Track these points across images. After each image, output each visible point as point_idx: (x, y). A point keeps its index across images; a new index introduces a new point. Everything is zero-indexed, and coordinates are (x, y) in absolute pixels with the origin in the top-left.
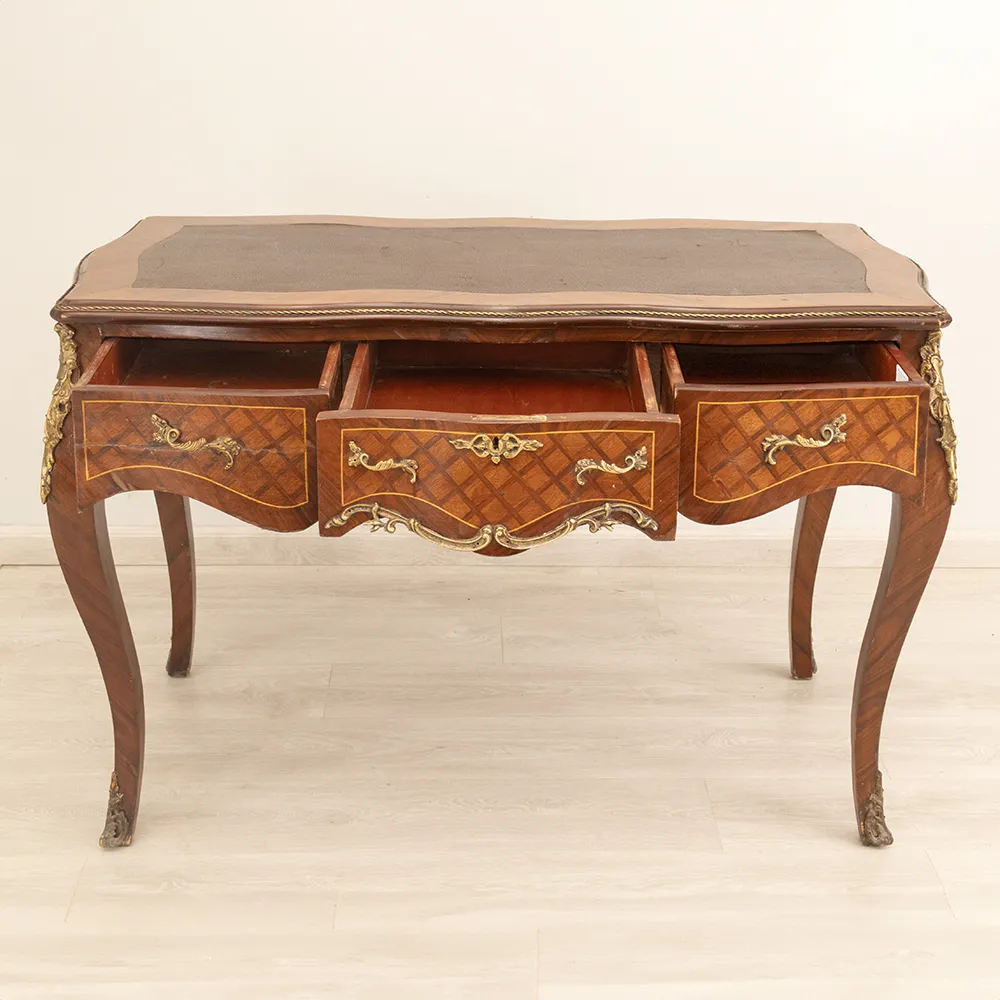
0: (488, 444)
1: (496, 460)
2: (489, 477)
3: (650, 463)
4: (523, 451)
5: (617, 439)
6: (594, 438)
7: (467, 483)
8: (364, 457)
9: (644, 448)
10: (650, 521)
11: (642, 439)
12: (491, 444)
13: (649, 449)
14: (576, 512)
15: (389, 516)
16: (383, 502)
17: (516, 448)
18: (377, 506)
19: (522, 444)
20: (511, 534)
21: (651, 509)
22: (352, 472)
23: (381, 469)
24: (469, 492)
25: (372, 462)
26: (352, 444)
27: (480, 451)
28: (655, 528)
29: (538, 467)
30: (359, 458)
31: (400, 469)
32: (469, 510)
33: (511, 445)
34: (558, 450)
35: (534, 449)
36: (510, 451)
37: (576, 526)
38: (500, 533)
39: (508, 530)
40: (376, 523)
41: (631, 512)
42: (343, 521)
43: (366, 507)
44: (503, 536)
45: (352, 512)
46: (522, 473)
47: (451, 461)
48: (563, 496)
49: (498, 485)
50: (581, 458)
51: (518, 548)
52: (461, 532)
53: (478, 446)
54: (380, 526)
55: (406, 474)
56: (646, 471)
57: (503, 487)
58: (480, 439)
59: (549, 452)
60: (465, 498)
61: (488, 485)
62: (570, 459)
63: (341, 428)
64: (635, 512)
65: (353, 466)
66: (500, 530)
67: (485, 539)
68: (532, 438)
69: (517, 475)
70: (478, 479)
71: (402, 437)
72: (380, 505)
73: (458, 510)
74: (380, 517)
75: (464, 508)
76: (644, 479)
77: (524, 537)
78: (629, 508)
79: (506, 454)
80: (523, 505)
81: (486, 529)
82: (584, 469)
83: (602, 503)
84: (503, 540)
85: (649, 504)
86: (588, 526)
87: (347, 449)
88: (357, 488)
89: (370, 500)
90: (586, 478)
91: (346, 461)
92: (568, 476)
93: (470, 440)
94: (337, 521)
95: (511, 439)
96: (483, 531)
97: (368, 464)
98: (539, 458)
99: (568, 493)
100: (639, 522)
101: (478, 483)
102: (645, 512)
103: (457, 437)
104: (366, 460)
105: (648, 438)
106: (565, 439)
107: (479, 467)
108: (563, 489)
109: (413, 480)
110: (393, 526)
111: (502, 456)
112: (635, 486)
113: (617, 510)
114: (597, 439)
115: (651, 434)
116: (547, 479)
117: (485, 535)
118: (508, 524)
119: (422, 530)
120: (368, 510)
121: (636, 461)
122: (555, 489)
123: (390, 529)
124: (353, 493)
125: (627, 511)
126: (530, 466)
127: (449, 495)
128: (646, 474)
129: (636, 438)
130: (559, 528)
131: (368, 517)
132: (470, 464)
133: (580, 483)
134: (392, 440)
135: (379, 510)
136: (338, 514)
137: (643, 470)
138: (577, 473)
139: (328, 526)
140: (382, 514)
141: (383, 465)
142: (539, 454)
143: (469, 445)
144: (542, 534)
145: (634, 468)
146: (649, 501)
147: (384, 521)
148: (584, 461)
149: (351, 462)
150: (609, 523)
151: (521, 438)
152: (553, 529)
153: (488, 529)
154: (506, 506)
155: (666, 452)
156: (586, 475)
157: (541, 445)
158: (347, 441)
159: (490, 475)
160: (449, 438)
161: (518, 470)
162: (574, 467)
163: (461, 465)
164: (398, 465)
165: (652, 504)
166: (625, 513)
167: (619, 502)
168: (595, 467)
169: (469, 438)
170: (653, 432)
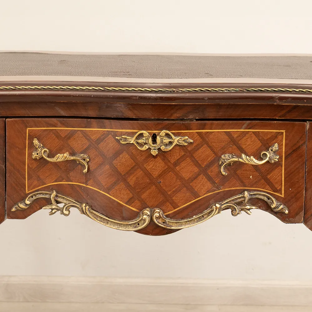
0: (148, 139)
1: (154, 152)
2: (148, 168)
3: (281, 158)
4: (177, 145)
5: (254, 137)
6: (235, 136)
7: (129, 173)
8: (45, 151)
9: (276, 145)
10: (282, 207)
11: (275, 138)
12: (150, 139)
13: (280, 146)
14: (220, 198)
15: (65, 202)
16: (60, 190)
17: (171, 143)
18: (55, 193)
19: (176, 140)
20: (167, 216)
21: (283, 196)
22: (35, 165)
23: (59, 160)
24: (132, 180)
25: (51, 155)
26: (36, 142)
27: (141, 145)
28: (287, 212)
29: (188, 160)
30: (41, 152)
31: (74, 161)
32: (131, 195)
33: (167, 140)
34: (205, 145)
35: (186, 144)
36: (166, 145)
37: (220, 210)
38: (157, 215)
39: (164, 213)
40: (54, 207)
41: (266, 199)
42: (27, 205)
43: (46, 194)
44: (159, 217)
45: (34, 198)
46: (176, 164)
47: (117, 154)
48: (209, 185)
49: (156, 174)
50: (224, 153)
51: (172, 228)
52: (124, 215)
53: (140, 141)
54: (58, 210)
55: (80, 166)
56: (277, 164)
57: (160, 176)
58: (141, 135)
59: (197, 148)
60: (128, 186)
61: (148, 174)
62: (215, 153)
63: (27, 127)
64: (269, 198)
65: (36, 159)
66: (157, 213)
67: (145, 220)
68: (184, 135)
69: (172, 166)
70: (139, 170)
71: (76, 135)
72: (57, 192)
73: (122, 196)
74: (58, 202)
75: (126, 194)
76: (276, 171)
77: (177, 219)
78: (264, 195)
79: (163, 148)
80: (176, 192)
81: (146, 211)
82: (227, 162)
83: (242, 192)
84: (160, 221)
85: (280, 191)
86: (230, 210)
87: (31, 145)
88: (38, 178)
89: (50, 189)
90: (228, 170)
91: (30, 155)
92: (214, 168)
93: (133, 137)
94: (22, 206)
95: (167, 135)
96: (143, 213)
97: (48, 157)
98: (190, 152)
99: (213, 183)
100: (273, 206)
101: (139, 173)
102: (277, 198)
103: (122, 134)
104: (46, 154)
105: (280, 137)
106: (211, 136)
107: (140, 159)
108: (210, 179)
109: (86, 170)
110: (68, 209)
111: (159, 149)
112: (269, 177)
113: (255, 197)
114: (237, 137)
115: (283, 133)
116: (196, 170)
117: (145, 216)
118: (164, 208)
119: (92, 213)
120: (47, 196)
121: (270, 155)
122: (202, 179)
123: (65, 212)
124: (36, 183)
125: (262, 197)
126: (182, 159)
127: (115, 184)
128: (277, 166)
129: (269, 136)
130: (206, 211)
131: (48, 202)
132: (133, 157)
133: (224, 173)
134: (69, 138)
135: (57, 196)
136: (23, 200)
137: (275, 163)
138: (221, 166)
139: (14, 210)
140: (59, 200)
141: (60, 157)
142: (189, 149)
143: (132, 141)
144: (192, 217)
145: (268, 162)
146: (281, 190)
147: (61, 205)
148: (227, 155)
149: (35, 155)
150: (248, 207)
151: (175, 134)
152: (201, 212)
153: (147, 211)
154: (162, 192)
155: (294, 148)
156: (229, 166)
157: (192, 141)
158: (31, 138)
159: (150, 166)
160: (115, 134)
161: (172, 161)
162: (219, 160)
163: (125, 157)
164: (72, 158)
165: (283, 192)
166: (261, 199)
167: (255, 190)
168: (236, 159)
169: (132, 134)
170: (284, 131)
